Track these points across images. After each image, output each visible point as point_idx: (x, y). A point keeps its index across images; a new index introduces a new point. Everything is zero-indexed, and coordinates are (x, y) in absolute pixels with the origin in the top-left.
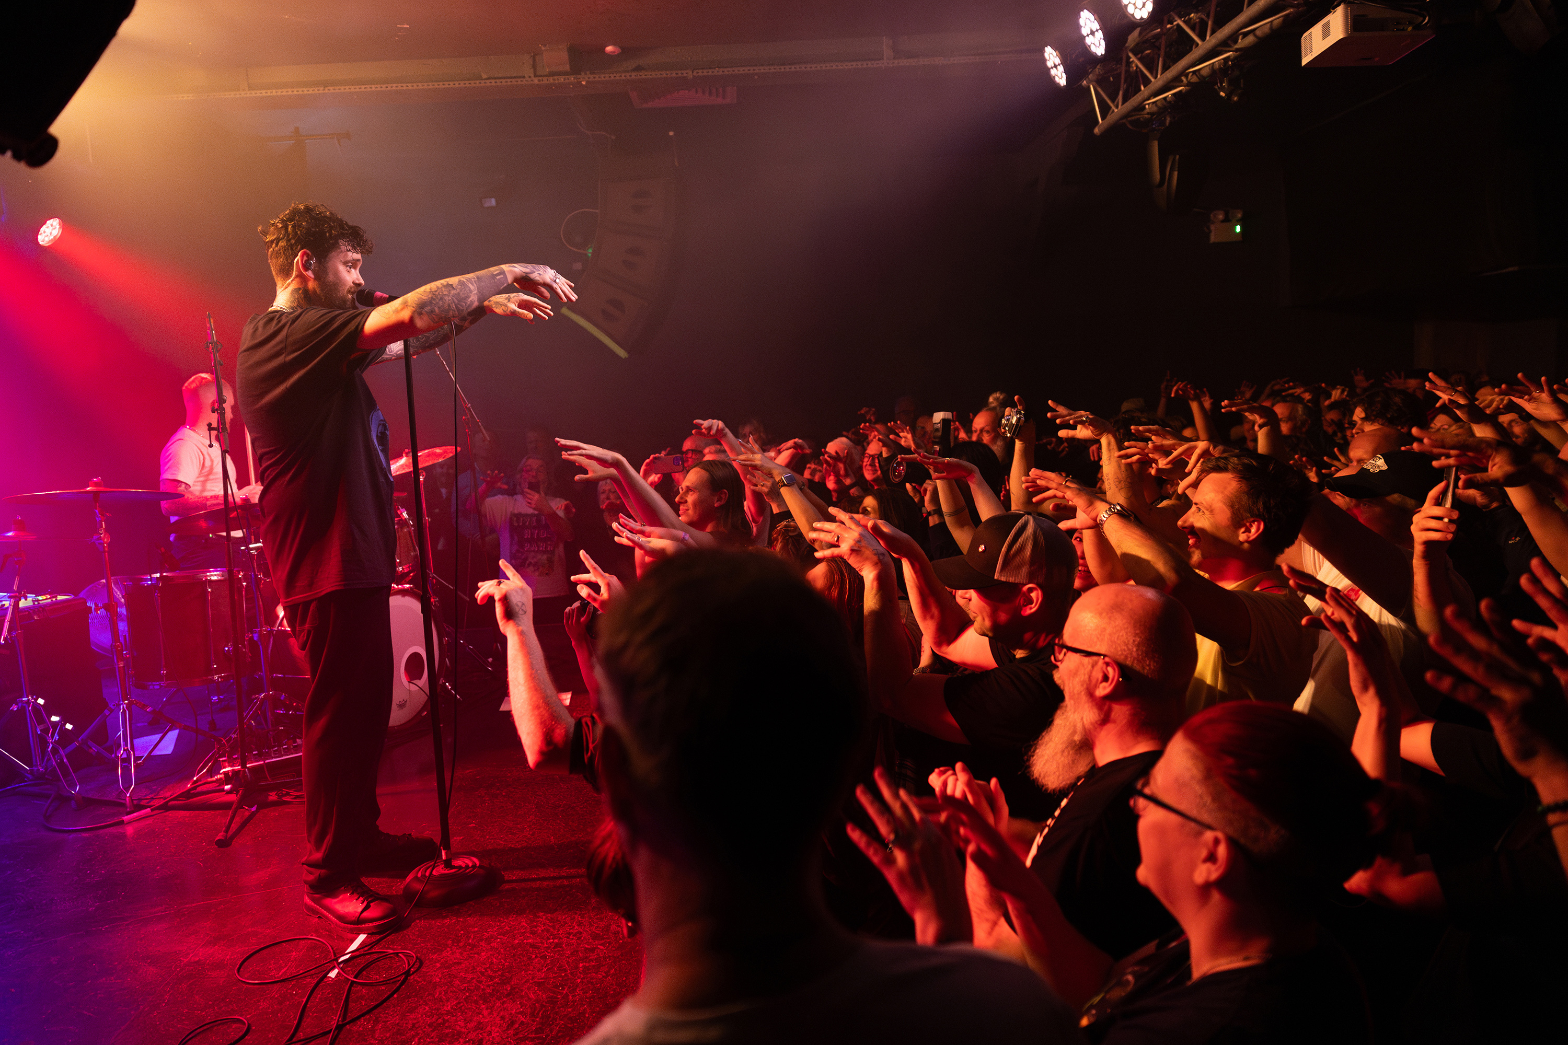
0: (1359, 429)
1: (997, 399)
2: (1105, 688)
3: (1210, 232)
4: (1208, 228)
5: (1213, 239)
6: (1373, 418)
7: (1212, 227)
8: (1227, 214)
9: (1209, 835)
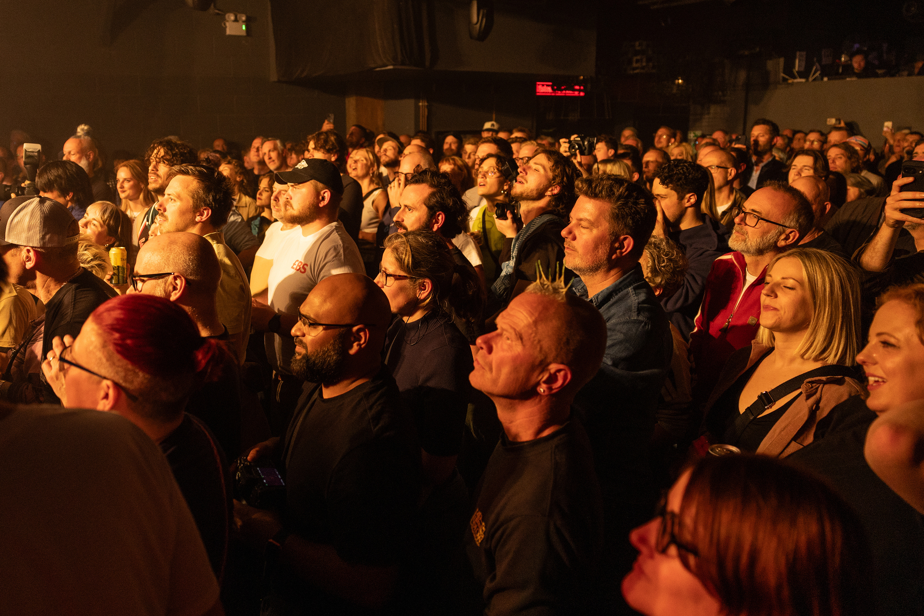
0: (311, 154)
1: (83, 130)
2: (176, 294)
3: (226, 27)
4: (225, 24)
5: (228, 32)
6: (319, 148)
7: (227, 24)
8: (236, 17)
9: (106, 383)
